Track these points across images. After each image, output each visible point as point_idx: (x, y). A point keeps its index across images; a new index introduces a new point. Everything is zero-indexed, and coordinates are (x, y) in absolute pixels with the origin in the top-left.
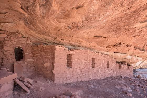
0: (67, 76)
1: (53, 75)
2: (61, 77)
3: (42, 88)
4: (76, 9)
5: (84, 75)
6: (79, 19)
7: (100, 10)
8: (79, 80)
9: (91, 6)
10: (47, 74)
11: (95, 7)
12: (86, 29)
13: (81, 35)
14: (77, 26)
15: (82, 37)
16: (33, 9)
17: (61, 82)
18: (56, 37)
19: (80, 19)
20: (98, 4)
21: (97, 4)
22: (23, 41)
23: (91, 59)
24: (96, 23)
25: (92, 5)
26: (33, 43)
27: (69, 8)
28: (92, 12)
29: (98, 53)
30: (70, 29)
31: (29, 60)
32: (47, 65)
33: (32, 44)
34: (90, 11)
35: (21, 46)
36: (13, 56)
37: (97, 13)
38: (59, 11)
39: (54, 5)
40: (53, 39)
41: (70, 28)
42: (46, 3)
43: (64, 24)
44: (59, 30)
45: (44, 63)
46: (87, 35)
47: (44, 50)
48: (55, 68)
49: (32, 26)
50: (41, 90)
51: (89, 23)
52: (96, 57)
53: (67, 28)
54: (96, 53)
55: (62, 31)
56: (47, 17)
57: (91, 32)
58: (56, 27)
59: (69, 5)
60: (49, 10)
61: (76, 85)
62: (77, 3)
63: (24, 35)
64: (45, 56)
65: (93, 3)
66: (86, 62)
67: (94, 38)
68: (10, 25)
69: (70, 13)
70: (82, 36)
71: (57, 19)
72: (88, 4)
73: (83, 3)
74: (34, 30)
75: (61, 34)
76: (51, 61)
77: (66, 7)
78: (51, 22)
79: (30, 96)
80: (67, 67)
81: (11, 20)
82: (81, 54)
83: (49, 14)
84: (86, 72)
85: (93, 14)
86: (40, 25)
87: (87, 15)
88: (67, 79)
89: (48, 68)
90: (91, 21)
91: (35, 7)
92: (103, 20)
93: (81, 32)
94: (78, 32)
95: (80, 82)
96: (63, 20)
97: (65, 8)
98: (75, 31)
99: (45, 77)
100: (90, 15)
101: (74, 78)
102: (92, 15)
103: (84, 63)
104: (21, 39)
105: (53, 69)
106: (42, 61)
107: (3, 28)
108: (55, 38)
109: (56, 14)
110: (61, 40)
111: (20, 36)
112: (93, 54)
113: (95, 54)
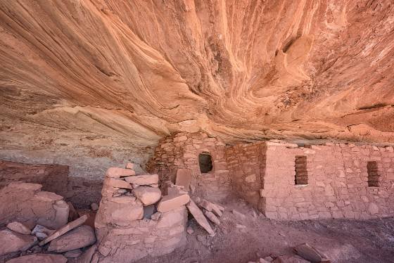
0: (299, 205)
1: (261, 199)
2: (283, 205)
3: (240, 226)
4: (285, 52)
5: (347, 203)
6: (300, 76)
7: (358, 25)
8: (337, 215)
9: (323, 28)
10: (252, 197)
11: (336, 24)
12: (328, 95)
13: (320, 112)
14: (304, 95)
15: (325, 117)
16: (206, 86)
17: (284, 216)
18: (265, 127)
19: (303, 75)
20: (344, 10)
21: (341, 10)
22: (210, 142)
23: (366, 165)
24: (354, 69)
25: (326, 22)
26: (227, 145)
27: (267, 57)
28: (331, 43)
29: (382, 149)
30: (288, 106)
31: (221, 171)
32: (251, 179)
33: (224, 145)
34: (324, 44)
35: (207, 150)
36: (196, 166)
37: (349, 37)
38: (250, 71)
39: (235, 62)
40: (262, 133)
41: (289, 103)
42: (220, 64)
43: (273, 98)
44: (266, 114)
45: (245, 175)
46: (335, 109)
47: (244, 152)
48: (265, 185)
49: (219, 118)
50: (237, 231)
51: (331, 75)
52: (379, 159)
53: (282, 104)
54: (375, 148)
55: (273, 113)
56: (233, 93)
57: (344, 100)
58: (258, 108)
59: (264, 50)
60: (231, 75)
61: (328, 226)
62: (281, 34)
63: (210, 133)
64: (247, 163)
65: (328, 13)
66: (349, 170)
67: (360, 113)
68: (189, 122)
69: (274, 67)
70: (324, 115)
71: (254, 91)
72: (313, 25)
73: (298, 28)
74: (223, 123)
75: (274, 121)
76: (258, 171)
77: (261, 58)
78: (244, 102)
79: (216, 241)
80: (296, 184)
81: (189, 115)
82: (329, 153)
83: (234, 85)
84: (352, 195)
85: (336, 47)
86: (228, 112)
87: (319, 58)
88: (300, 210)
89: (252, 185)
90: (337, 68)
91: (208, 81)
92: (375, 51)
93: (318, 106)
94: (310, 108)
95: (342, 221)
96: (266, 90)
97: (260, 61)
98: (301, 107)
99: (248, 203)
100: (328, 53)
101: (320, 209)
102: (333, 52)
103: (342, 175)
104: (207, 140)
105: (263, 188)
106: (242, 173)
107: (183, 128)
108: (264, 131)
109: (248, 81)
110: (277, 132)
111: (205, 135)
112: (367, 152)
113: (372, 151)
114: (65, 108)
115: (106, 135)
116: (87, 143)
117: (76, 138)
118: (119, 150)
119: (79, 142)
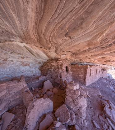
31: (71, 73)
52: (97, 69)
54: (97, 66)
64: (80, 71)
68: (64, 56)
76: (84, 74)
89: (81, 77)
104: (67, 62)
106: (77, 73)
107: (61, 57)
114: (17, 42)
115: (29, 57)
116: (21, 60)
117: (17, 57)
118: (32, 63)
119: (18, 59)
